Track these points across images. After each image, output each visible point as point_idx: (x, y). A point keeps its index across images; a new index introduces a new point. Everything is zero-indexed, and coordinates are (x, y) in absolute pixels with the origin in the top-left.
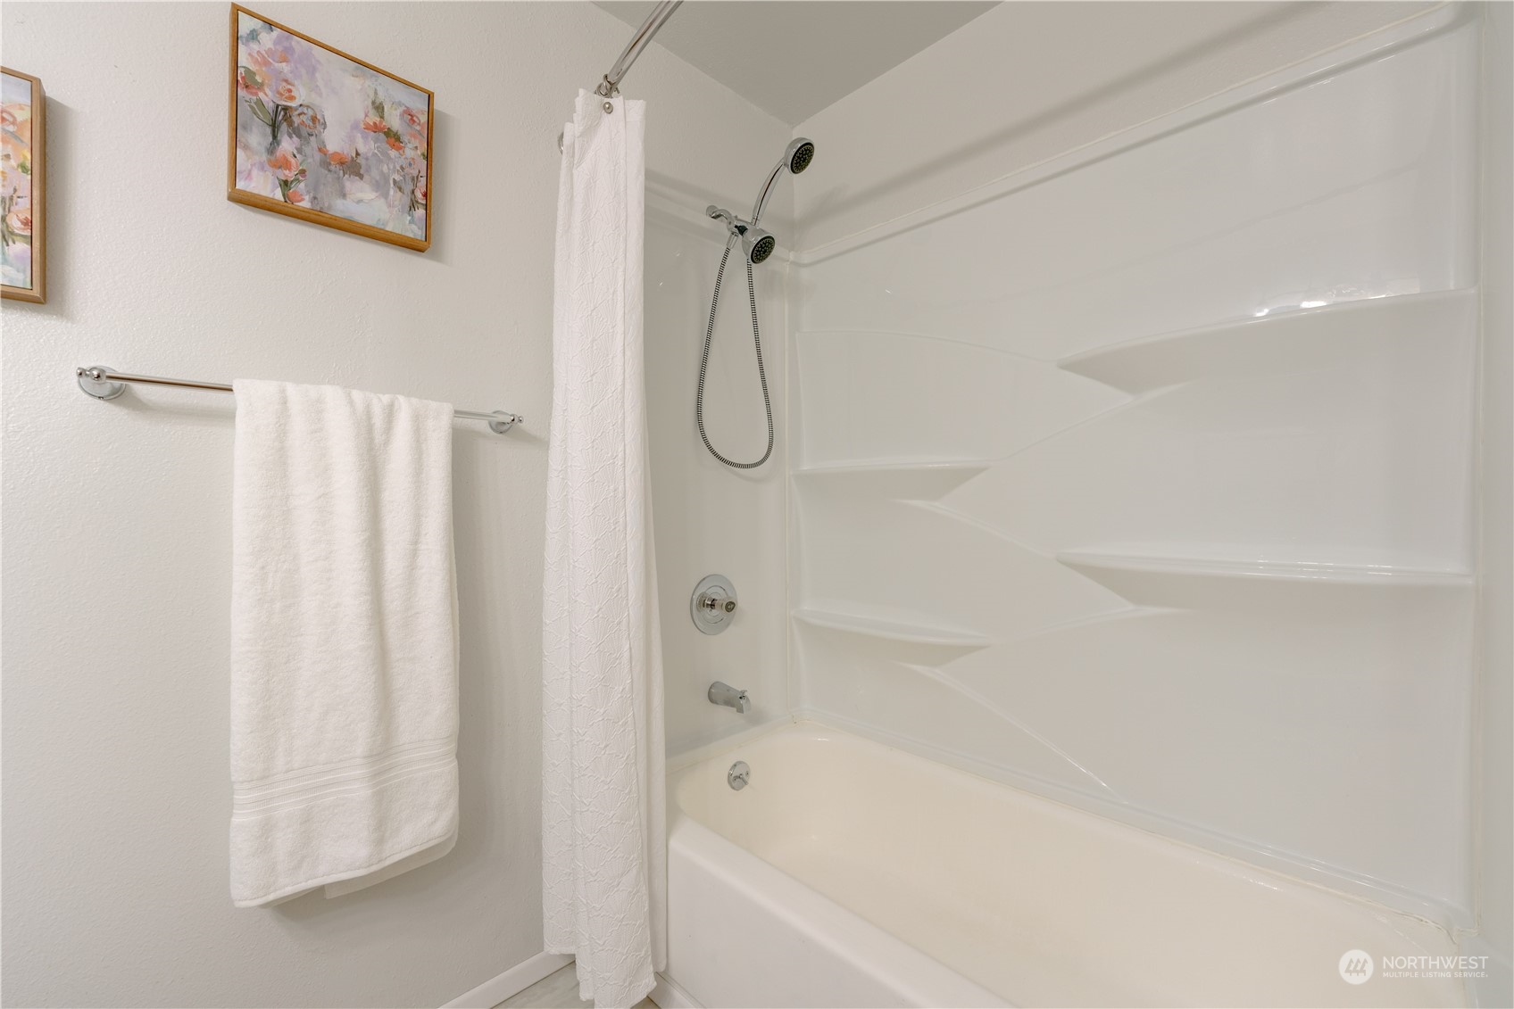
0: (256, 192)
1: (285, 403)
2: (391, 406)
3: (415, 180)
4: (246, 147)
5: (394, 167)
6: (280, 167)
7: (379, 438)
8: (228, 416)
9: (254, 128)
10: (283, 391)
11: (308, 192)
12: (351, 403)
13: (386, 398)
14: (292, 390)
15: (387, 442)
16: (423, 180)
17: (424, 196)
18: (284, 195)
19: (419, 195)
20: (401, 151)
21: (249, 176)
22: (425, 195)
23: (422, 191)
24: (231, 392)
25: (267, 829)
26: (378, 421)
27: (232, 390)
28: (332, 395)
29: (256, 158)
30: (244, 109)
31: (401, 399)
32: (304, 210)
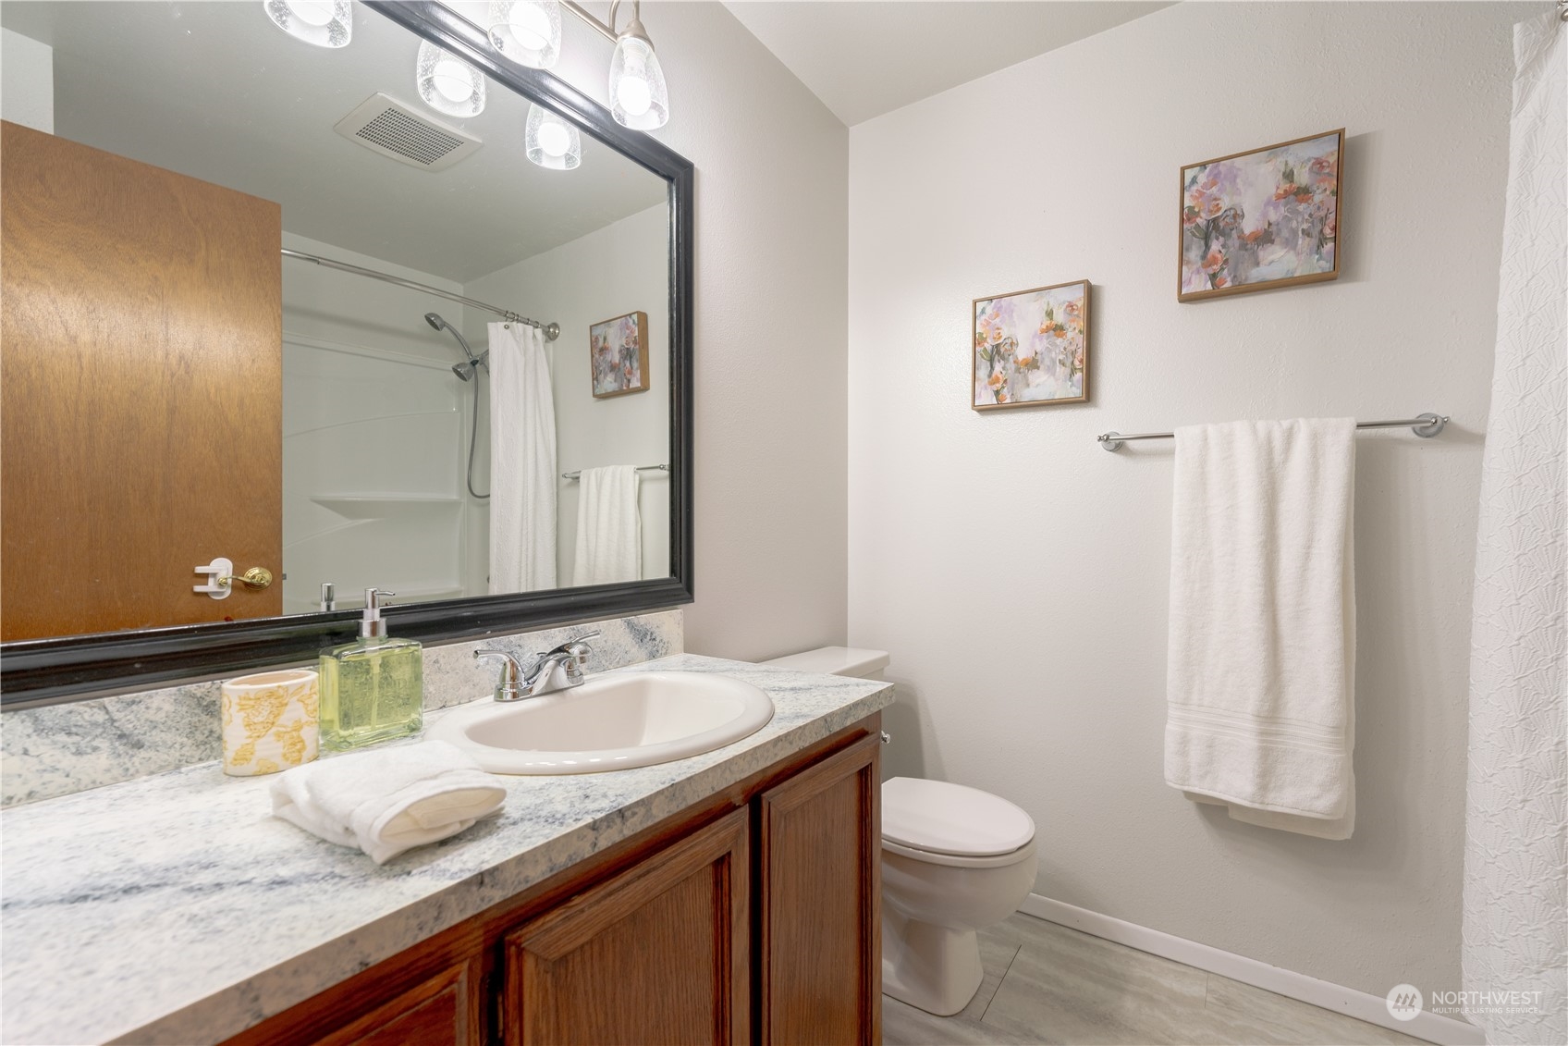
0: (1194, 291)
1: (1206, 439)
2: (1291, 429)
3: (1323, 220)
4: (1188, 262)
5: (1303, 218)
6: (1210, 266)
7: (1278, 457)
8: (1170, 453)
9: (1194, 247)
10: (1205, 431)
11: (1230, 275)
12: (1254, 431)
13: (1286, 424)
14: (1211, 429)
15: (1286, 461)
16: (1332, 216)
17: (1332, 230)
18: (1212, 286)
19: (1328, 232)
20: (1310, 201)
21: (1190, 281)
22: (1335, 229)
23: (1331, 226)
24: (1171, 439)
25: (1184, 741)
26: (1278, 444)
27: (1173, 436)
28: (1241, 429)
29: (1195, 267)
30: (1187, 234)
31: (1301, 421)
32: (1227, 289)
